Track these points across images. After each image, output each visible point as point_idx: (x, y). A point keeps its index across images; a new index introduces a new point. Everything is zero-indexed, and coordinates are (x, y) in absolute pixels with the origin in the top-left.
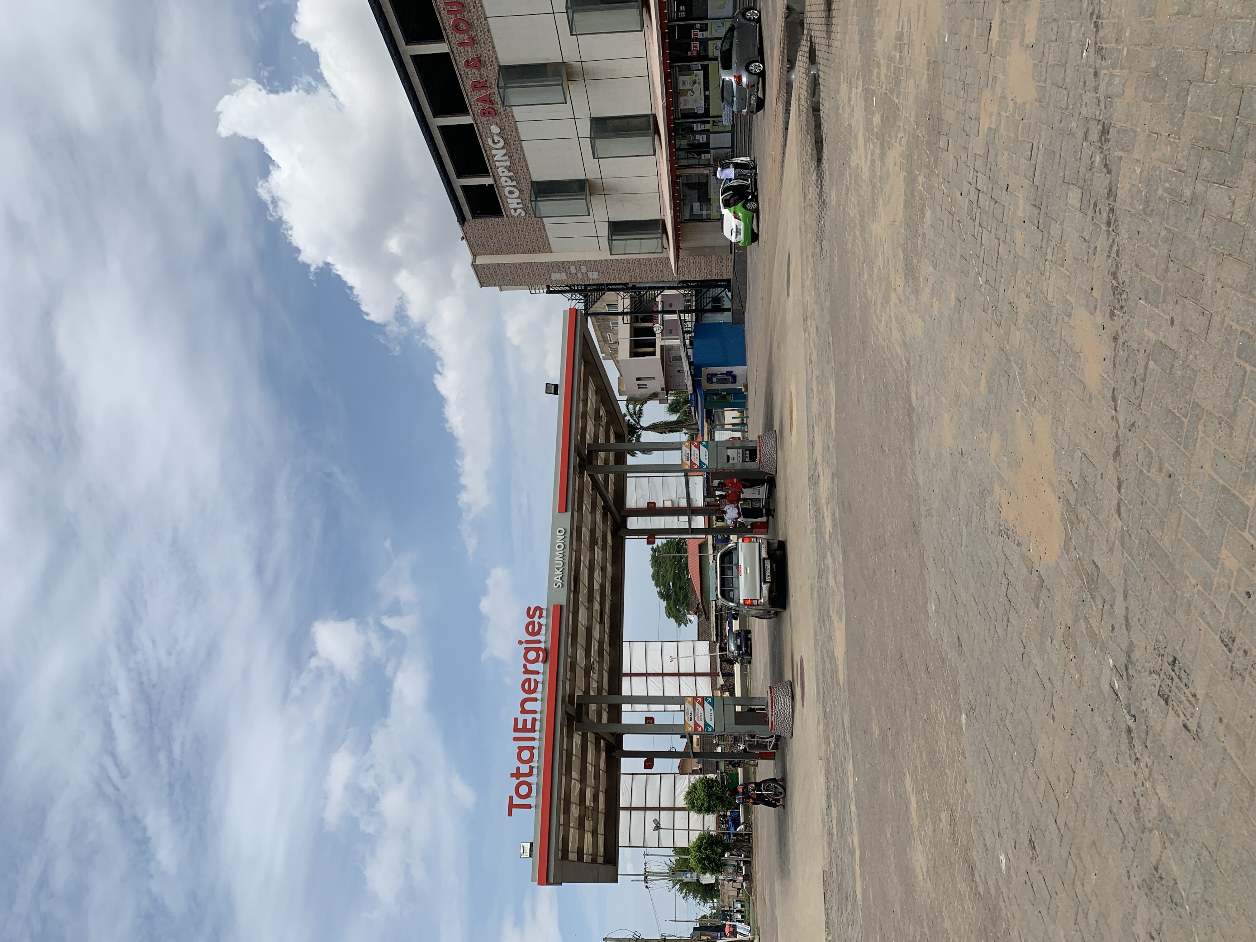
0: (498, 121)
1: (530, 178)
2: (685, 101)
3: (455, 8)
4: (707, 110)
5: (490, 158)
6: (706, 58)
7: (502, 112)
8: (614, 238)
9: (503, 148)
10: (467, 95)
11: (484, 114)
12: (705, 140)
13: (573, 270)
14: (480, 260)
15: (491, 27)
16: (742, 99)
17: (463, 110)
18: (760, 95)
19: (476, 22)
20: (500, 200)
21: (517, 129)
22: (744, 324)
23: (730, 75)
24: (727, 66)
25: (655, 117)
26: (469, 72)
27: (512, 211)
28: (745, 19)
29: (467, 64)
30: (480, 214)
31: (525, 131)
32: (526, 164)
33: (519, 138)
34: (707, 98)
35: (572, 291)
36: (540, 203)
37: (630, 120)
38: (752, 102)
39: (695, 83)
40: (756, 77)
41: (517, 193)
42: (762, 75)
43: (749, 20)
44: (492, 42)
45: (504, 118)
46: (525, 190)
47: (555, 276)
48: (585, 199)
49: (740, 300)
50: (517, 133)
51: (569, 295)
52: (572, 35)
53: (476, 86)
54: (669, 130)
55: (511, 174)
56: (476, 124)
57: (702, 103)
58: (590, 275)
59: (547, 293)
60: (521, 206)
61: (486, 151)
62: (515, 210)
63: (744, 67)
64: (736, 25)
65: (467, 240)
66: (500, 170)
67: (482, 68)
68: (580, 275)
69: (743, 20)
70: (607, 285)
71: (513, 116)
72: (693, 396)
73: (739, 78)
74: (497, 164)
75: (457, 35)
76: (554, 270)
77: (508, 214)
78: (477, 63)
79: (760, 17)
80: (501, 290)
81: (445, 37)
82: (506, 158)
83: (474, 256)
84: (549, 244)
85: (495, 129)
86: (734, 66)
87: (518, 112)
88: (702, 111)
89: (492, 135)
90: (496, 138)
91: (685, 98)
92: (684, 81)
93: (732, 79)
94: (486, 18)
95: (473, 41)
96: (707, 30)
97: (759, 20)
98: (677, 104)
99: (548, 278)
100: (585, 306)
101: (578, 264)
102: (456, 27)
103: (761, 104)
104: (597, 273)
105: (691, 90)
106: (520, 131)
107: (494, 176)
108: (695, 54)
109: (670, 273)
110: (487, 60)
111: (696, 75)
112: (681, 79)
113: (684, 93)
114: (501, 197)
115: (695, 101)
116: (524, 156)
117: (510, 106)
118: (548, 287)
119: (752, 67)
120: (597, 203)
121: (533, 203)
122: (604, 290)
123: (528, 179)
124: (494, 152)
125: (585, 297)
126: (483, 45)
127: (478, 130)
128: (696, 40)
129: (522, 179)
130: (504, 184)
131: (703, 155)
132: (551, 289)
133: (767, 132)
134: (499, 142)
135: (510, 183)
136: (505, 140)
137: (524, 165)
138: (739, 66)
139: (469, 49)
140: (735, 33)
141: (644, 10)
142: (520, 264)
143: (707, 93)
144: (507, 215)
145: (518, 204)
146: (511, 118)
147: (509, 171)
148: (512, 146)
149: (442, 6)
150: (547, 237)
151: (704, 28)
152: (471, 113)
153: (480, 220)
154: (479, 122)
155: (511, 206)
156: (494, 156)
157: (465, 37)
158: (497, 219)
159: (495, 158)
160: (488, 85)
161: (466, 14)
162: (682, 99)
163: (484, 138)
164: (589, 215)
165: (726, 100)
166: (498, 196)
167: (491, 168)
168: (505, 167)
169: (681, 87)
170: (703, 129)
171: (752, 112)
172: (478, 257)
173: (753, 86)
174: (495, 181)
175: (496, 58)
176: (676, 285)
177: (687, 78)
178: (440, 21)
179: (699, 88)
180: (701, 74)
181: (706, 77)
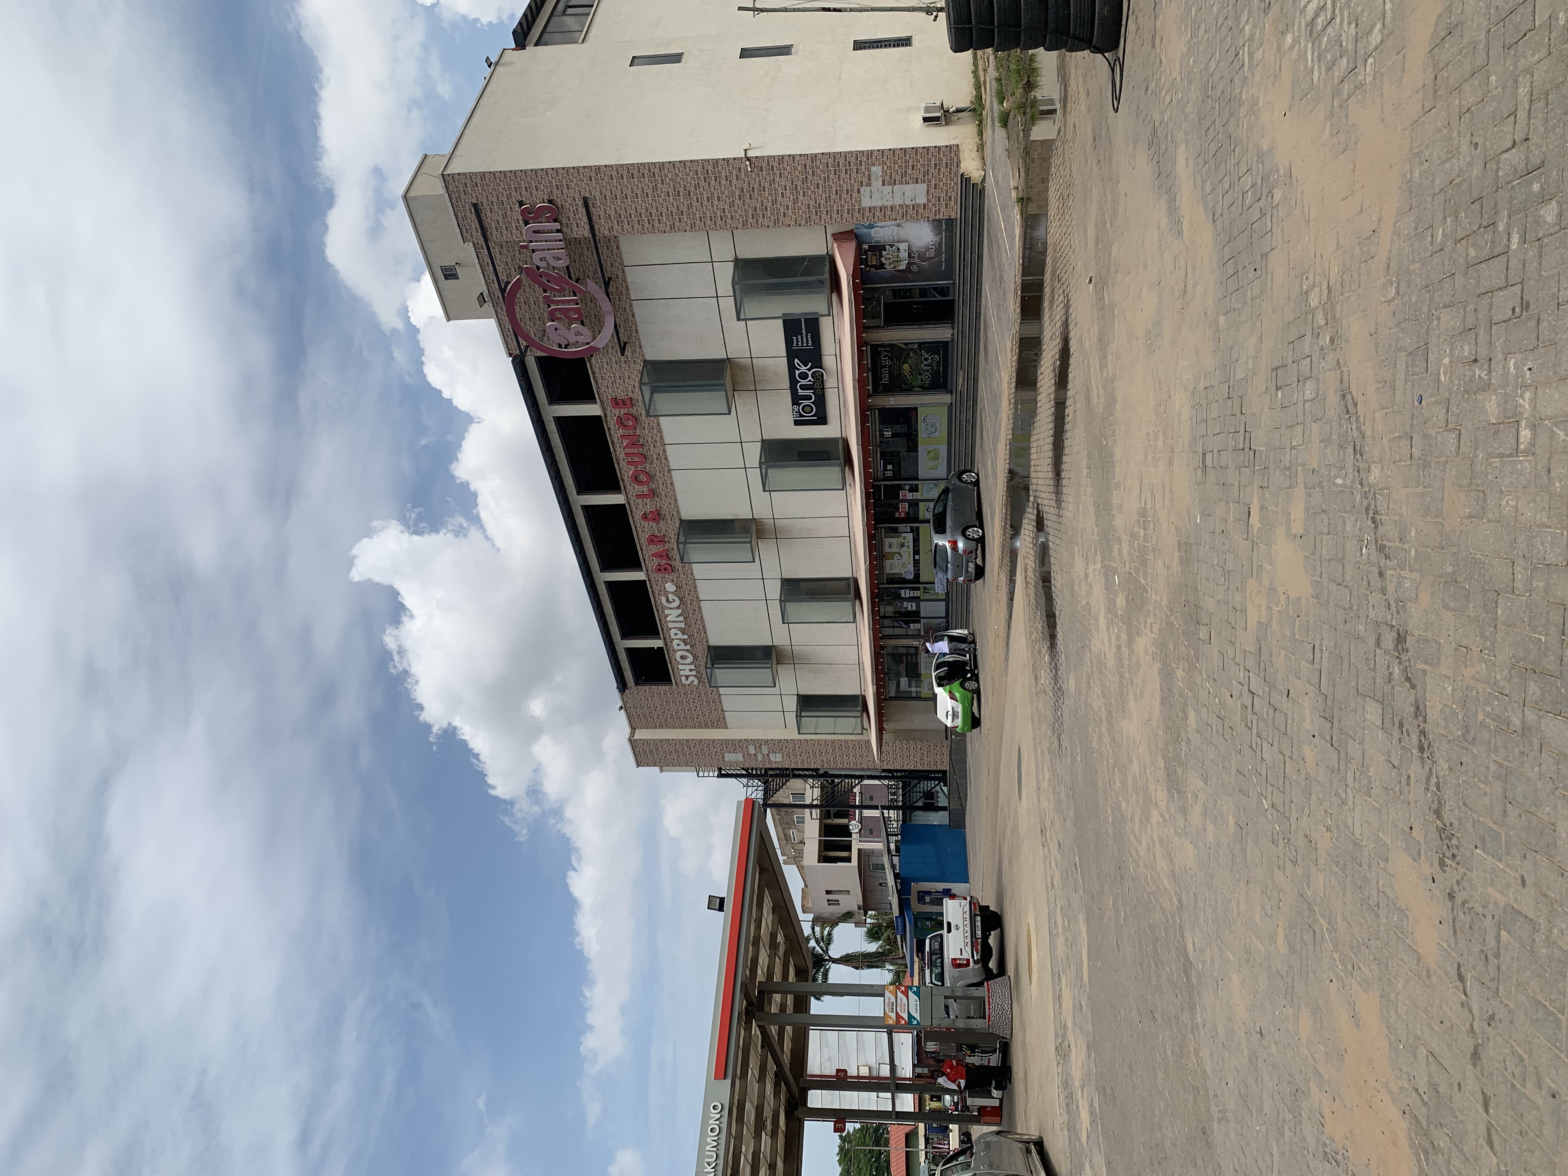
0: (675, 579)
1: (707, 642)
2: (891, 564)
3: (636, 459)
4: (917, 575)
5: (663, 618)
6: (916, 520)
7: (680, 569)
8: (803, 714)
9: (678, 608)
10: (642, 549)
11: (659, 570)
12: (914, 608)
13: (752, 750)
14: (640, 735)
15: (674, 481)
16: (958, 567)
17: (635, 564)
18: (979, 562)
19: (658, 474)
20: (669, 665)
21: (695, 588)
22: (965, 828)
23: (945, 539)
24: (940, 529)
25: (856, 581)
26: (646, 525)
27: (683, 679)
28: (963, 482)
29: (645, 517)
30: (644, 680)
31: (704, 590)
32: (704, 626)
33: (697, 598)
34: (916, 563)
35: (749, 776)
36: (716, 671)
37: (827, 583)
38: (970, 570)
39: (903, 546)
40: (974, 543)
41: (690, 659)
42: (982, 540)
43: (966, 482)
44: (674, 495)
45: (682, 575)
46: (700, 655)
47: (729, 757)
48: (771, 668)
49: (959, 798)
50: (696, 591)
51: (745, 780)
52: (764, 491)
53: (652, 540)
54: (873, 596)
55: (686, 637)
56: (650, 580)
57: (911, 567)
58: (772, 757)
59: (718, 777)
60: (694, 673)
61: (658, 611)
62: (687, 677)
63: (960, 533)
64: (950, 488)
65: (626, 710)
66: (673, 631)
67: (661, 522)
68: (760, 757)
69: (958, 482)
70: (793, 769)
71: (692, 574)
72: (899, 920)
73: (954, 544)
74: (670, 625)
75: (636, 487)
76: (728, 750)
77: (679, 682)
78: (656, 516)
79: (978, 481)
80: (662, 771)
81: (622, 488)
82: (681, 619)
83: (633, 729)
84: (724, 718)
85: (670, 587)
86: (948, 530)
87: (699, 570)
88: (911, 577)
89: (666, 593)
90: (671, 597)
91: (891, 561)
92: (891, 544)
93: (948, 545)
94: (669, 471)
95: (653, 493)
96: (917, 491)
97: (977, 483)
98: (882, 568)
99: (721, 759)
100: (765, 794)
101: (758, 743)
102: (636, 479)
103: (980, 572)
104: (781, 755)
105: (899, 553)
106: (699, 590)
107: (665, 639)
108: (903, 515)
109: (871, 760)
110: (667, 513)
111: (904, 538)
112: (887, 541)
113: (891, 556)
114: (671, 663)
116: (702, 617)
117: (690, 563)
118: (720, 769)
119: (970, 532)
120: (785, 674)
121: (709, 671)
122: (788, 776)
123: (705, 643)
124: (667, 612)
125: (765, 783)
126: (664, 498)
127: (651, 587)
128: (905, 501)
129: (698, 643)
130: (676, 648)
131: (912, 625)
132: (723, 772)
133: (987, 603)
134: (674, 601)
135: (683, 646)
136: (681, 599)
137: (701, 628)
138: (954, 530)
139: (648, 502)
140: (950, 495)
141: (847, 468)
142: (688, 741)
143: (917, 557)
144: (676, 683)
145: (690, 670)
146: (690, 576)
147: (683, 634)
148: (689, 606)
149: (622, 456)
150: (722, 710)
151: (914, 489)
152: (644, 568)
153: (644, 688)
154: (652, 579)
155: (682, 673)
156: (667, 616)
157: (645, 489)
158: (664, 688)
159: (668, 619)
160: (666, 539)
161: (647, 465)
162: (887, 562)
163: (657, 596)
164: (775, 686)
165: (940, 567)
166: (668, 661)
167: (662, 630)
168: (679, 629)
169: (887, 549)
170: (912, 595)
171: (970, 581)
172: (637, 731)
173: (971, 552)
174: (666, 645)
175: (678, 512)
176: (878, 774)
177: (894, 541)
179: (907, 552)
180: (910, 536)
181: (916, 541)
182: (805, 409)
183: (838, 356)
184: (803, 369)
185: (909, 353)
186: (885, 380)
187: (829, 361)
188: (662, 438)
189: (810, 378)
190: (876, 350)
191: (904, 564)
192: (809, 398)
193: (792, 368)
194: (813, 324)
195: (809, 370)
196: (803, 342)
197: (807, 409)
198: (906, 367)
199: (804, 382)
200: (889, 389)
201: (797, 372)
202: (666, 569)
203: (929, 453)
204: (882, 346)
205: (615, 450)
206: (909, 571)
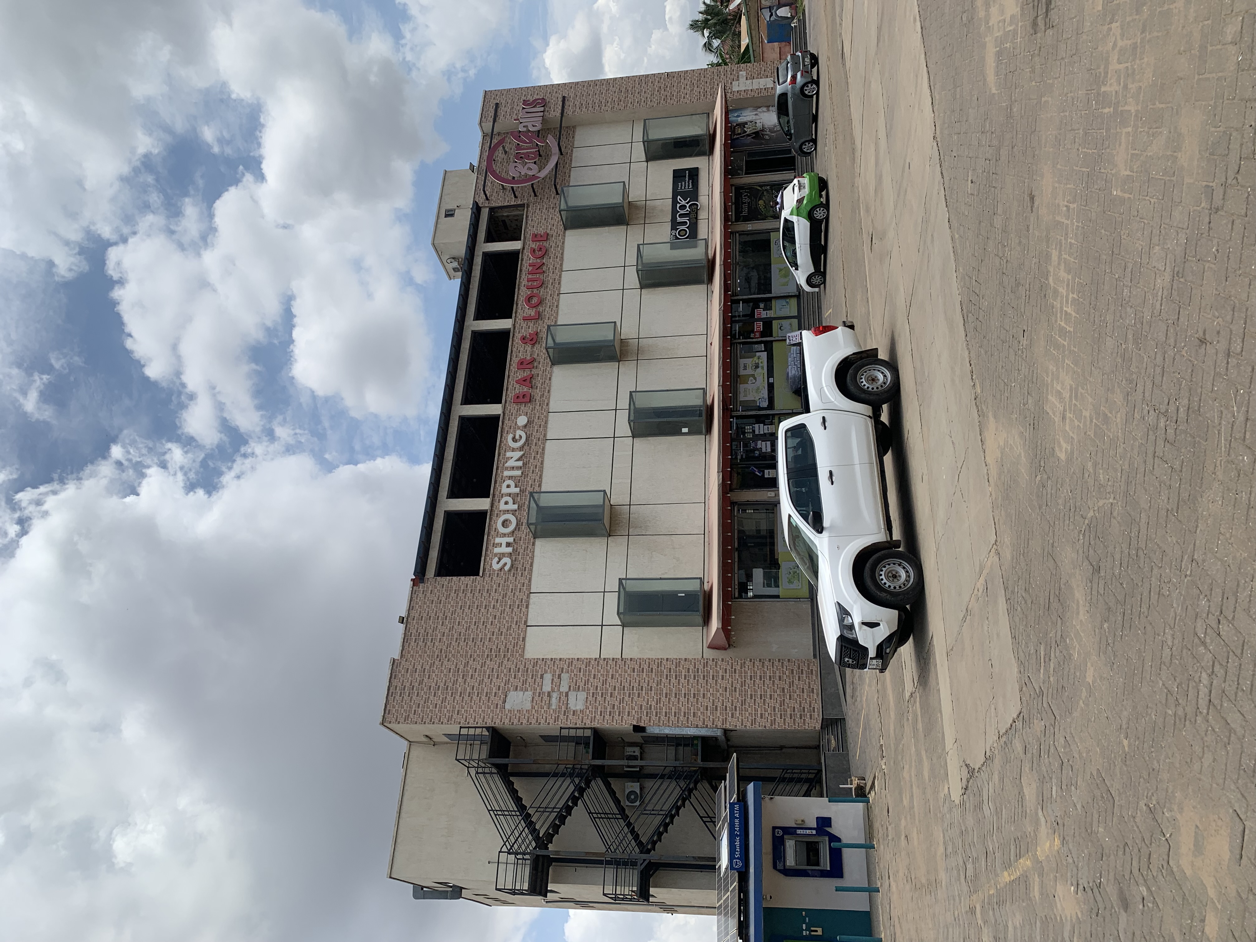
0: (530, 408)
2: (745, 391)
3: (535, 284)
4: (771, 402)
5: (501, 465)
7: (538, 398)
9: (521, 449)
10: (509, 377)
11: (518, 400)
12: (769, 450)
15: (560, 303)
19: (548, 298)
20: (486, 537)
21: (546, 422)
26: (522, 348)
27: (495, 561)
29: (524, 340)
33: (545, 436)
34: (771, 387)
39: (757, 367)
41: (513, 526)
44: (556, 317)
45: (538, 406)
46: (525, 520)
50: (546, 427)
53: (522, 365)
55: (517, 490)
56: (504, 415)
57: (765, 393)
60: (510, 552)
61: (499, 452)
62: (500, 559)
66: (506, 483)
67: (536, 345)
68: (554, 700)
71: (548, 404)
74: (506, 473)
75: (526, 310)
77: (488, 566)
78: (534, 338)
81: (514, 312)
82: (520, 463)
84: (524, 640)
85: (522, 421)
88: (765, 404)
89: (515, 430)
90: (519, 431)
92: (746, 365)
94: (559, 293)
95: (538, 316)
96: (771, 309)
98: (736, 393)
102: (528, 302)
105: (753, 376)
106: (549, 426)
107: (493, 496)
110: (544, 335)
111: (759, 358)
112: (742, 362)
113: (745, 378)
114: (488, 536)
115: (758, 390)
116: (542, 460)
120: (616, 551)
124: (508, 454)
126: (546, 320)
127: (503, 424)
128: (760, 319)
130: (502, 507)
131: (766, 471)
134: (520, 436)
135: (510, 504)
136: (527, 436)
139: (531, 325)
143: (771, 380)
144: (484, 572)
145: (507, 545)
146: (545, 407)
147: (516, 486)
148: (533, 444)
149: (524, 282)
150: (526, 623)
151: (768, 307)
152: (503, 399)
153: (443, 580)
154: (507, 413)
155: (496, 551)
156: (507, 461)
157: (533, 312)
159: (506, 464)
160: (535, 364)
161: (542, 289)
162: (742, 387)
163: (505, 433)
166: (486, 533)
167: (495, 481)
168: (514, 479)
169: (742, 372)
170: (766, 431)
174: (492, 504)
177: (749, 362)
178: (516, 296)
179: (763, 371)
180: (764, 355)
181: (770, 358)
182: (681, 233)
183: (710, 196)
184: (683, 203)
185: (763, 193)
186: (745, 213)
187: (703, 199)
188: (561, 265)
189: (688, 208)
190: (739, 190)
191: (758, 388)
192: (685, 223)
193: (675, 202)
194: (694, 173)
195: (687, 203)
196: (686, 185)
197: (682, 233)
198: (761, 202)
199: (682, 212)
200: (747, 219)
201: (678, 205)
202: (524, 399)
203: (780, 270)
204: (742, 188)
205: (520, 277)
206: (763, 398)
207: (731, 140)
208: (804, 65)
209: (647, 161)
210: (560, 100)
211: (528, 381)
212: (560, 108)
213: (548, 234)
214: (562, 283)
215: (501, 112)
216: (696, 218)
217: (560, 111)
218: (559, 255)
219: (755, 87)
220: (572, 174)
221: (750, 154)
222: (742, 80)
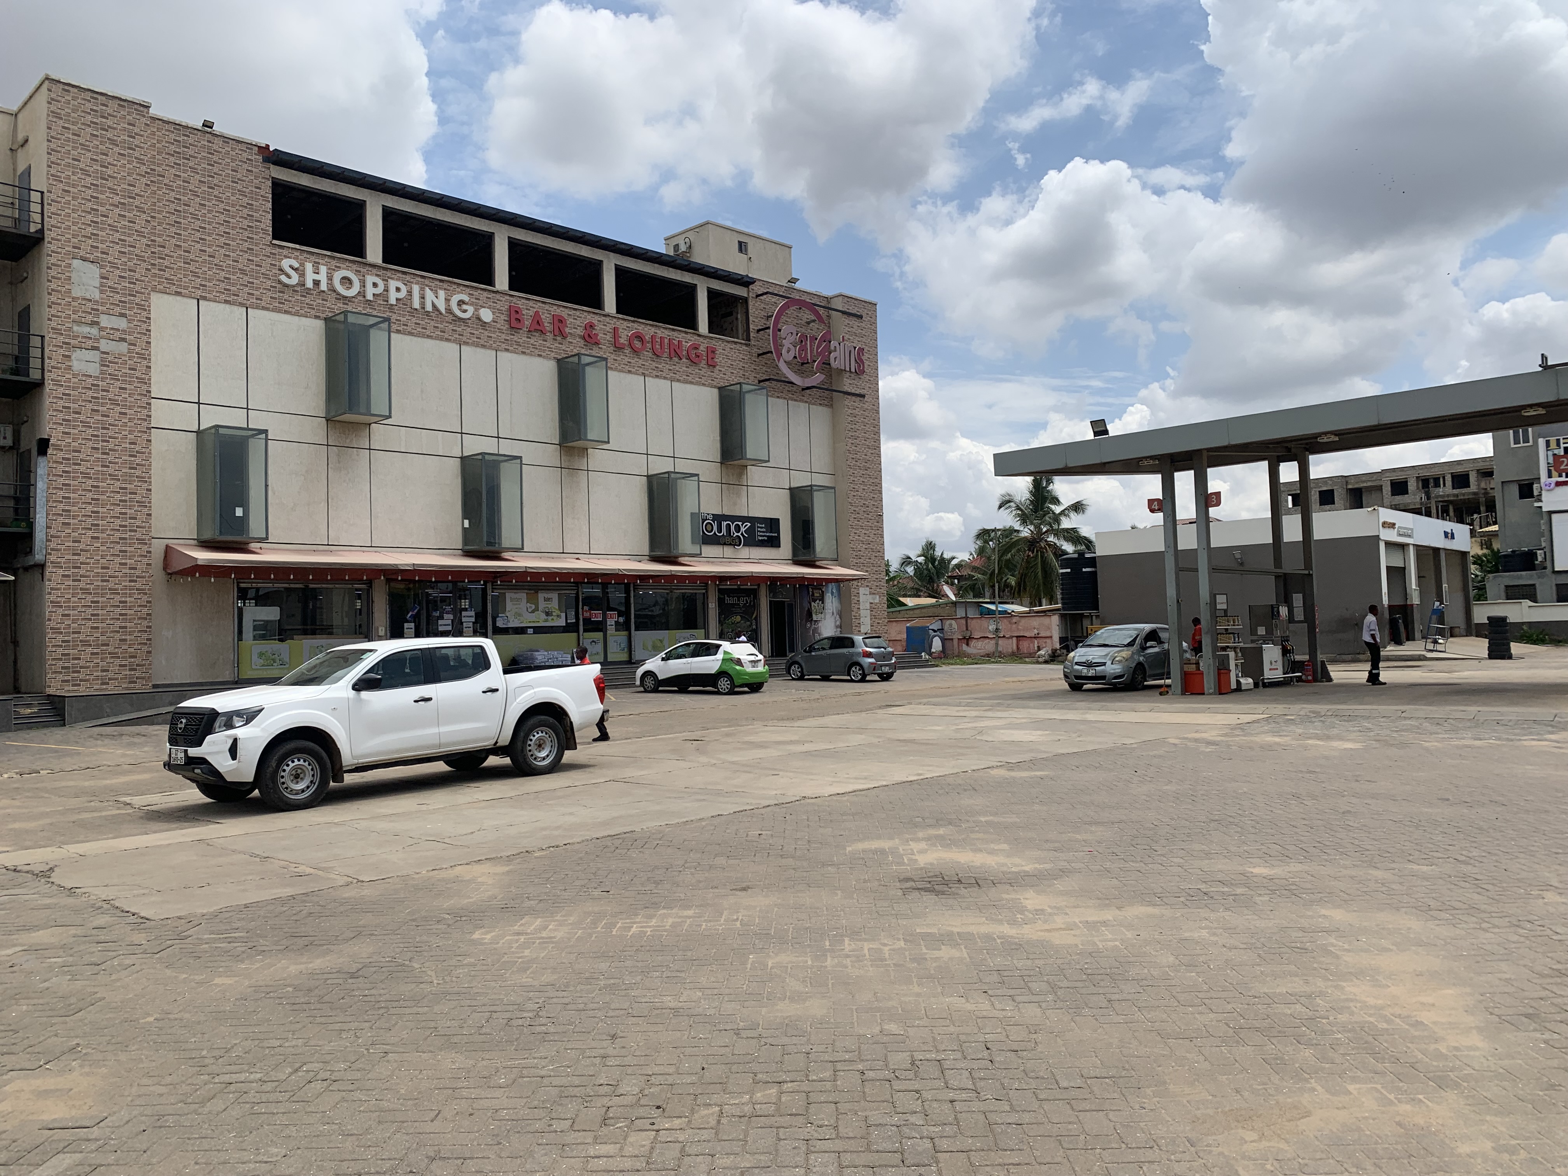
0: (502, 327)
2: (518, 600)
5: (425, 281)
7: (515, 338)
9: (452, 312)
10: (544, 303)
11: (513, 312)
12: (441, 629)
13: (110, 321)
15: (632, 376)
17: (521, 285)
19: (641, 362)
20: (329, 253)
21: (483, 346)
27: (293, 262)
29: (589, 326)
31: (480, 357)
33: (466, 343)
39: (548, 614)
41: (340, 290)
45: (505, 337)
46: (351, 308)
50: (477, 345)
53: (557, 321)
55: (392, 301)
56: (494, 292)
57: (514, 623)
60: (309, 285)
61: (442, 281)
62: (297, 270)
65: (200, 130)
66: (399, 286)
67: (583, 342)
71: (507, 350)
74: (416, 288)
75: (627, 333)
77: (284, 252)
78: (591, 339)
82: (429, 308)
88: (500, 624)
89: (475, 305)
90: (472, 310)
91: (524, 600)
92: (550, 601)
94: (645, 375)
98: (514, 588)
101: (135, 336)
102: (637, 336)
105: (537, 609)
106: (479, 350)
107: (385, 268)
110: (595, 353)
111: (558, 616)
112: (555, 596)
113: (532, 600)
114: (332, 257)
115: (518, 615)
116: (433, 338)
124: (441, 293)
126: (613, 357)
127: (487, 291)
128: (605, 617)
129: (373, 312)
130: (368, 278)
131: (412, 625)
134: (466, 312)
135: (374, 289)
136: (465, 321)
139: (608, 338)
143: (530, 631)
144: (282, 247)
145: (315, 282)
146: (504, 346)
147: (398, 300)
148: (455, 328)
150: (197, 298)
152: (515, 293)
153: (266, 190)
154: (498, 296)
155: (308, 266)
156: (433, 291)
157: (622, 340)
158: (267, 222)
159: (428, 289)
160: (558, 338)
161: (650, 355)
162: (523, 595)
163: (470, 291)
166: (333, 253)
167: (406, 273)
168: (408, 298)
169: (541, 595)
174: (373, 265)
177: (554, 605)
178: (643, 321)
179: (540, 620)
180: (562, 622)
181: (557, 630)
182: (709, 526)
183: (748, 561)
184: (743, 529)
185: (749, 620)
186: (729, 600)
187: (745, 552)
188: (678, 381)
189: (736, 534)
190: (753, 593)
191: (520, 615)
192: (720, 531)
193: (744, 519)
194: (773, 542)
195: (742, 534)
196: (761, 533)
197: (709, 528)
198: (738, 618)
199: (733, 528)
200: (721, 602)
201: (740, 523)
202: (514, 319)
203: (661, 641)
204: (755, 597)
205: (666, 328)
206: (508, 621)
207: (808, 585)
208: (881, 666)
209: (790, 489)
210: (862, 392)
211: (537, 327)
212: (853, 391)
213: (714, 366)
214: (657, 380)
215: (854, 322)
216: (725, 544)
217: (849, 391)
218: (690, 379)
219: (862, 613)
220: (781, 400)
221: (791, 606)
222: (870, 599)
